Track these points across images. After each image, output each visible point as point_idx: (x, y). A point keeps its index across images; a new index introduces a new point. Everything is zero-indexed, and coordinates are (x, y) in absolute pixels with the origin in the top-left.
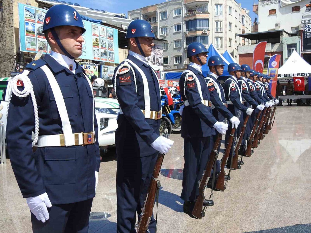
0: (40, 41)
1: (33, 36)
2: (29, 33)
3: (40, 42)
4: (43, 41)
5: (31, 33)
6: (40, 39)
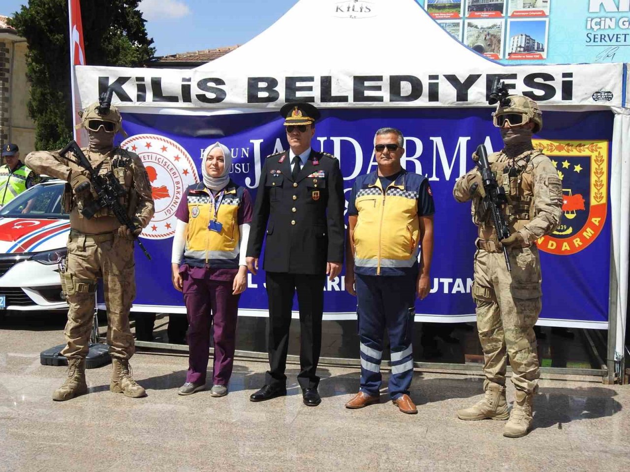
0: (476, 27)
1: (452, 18)
2: (437, 11)
3: (474, 32)
4: (490, 25)
5: (447, 10)
6: (475, 22)
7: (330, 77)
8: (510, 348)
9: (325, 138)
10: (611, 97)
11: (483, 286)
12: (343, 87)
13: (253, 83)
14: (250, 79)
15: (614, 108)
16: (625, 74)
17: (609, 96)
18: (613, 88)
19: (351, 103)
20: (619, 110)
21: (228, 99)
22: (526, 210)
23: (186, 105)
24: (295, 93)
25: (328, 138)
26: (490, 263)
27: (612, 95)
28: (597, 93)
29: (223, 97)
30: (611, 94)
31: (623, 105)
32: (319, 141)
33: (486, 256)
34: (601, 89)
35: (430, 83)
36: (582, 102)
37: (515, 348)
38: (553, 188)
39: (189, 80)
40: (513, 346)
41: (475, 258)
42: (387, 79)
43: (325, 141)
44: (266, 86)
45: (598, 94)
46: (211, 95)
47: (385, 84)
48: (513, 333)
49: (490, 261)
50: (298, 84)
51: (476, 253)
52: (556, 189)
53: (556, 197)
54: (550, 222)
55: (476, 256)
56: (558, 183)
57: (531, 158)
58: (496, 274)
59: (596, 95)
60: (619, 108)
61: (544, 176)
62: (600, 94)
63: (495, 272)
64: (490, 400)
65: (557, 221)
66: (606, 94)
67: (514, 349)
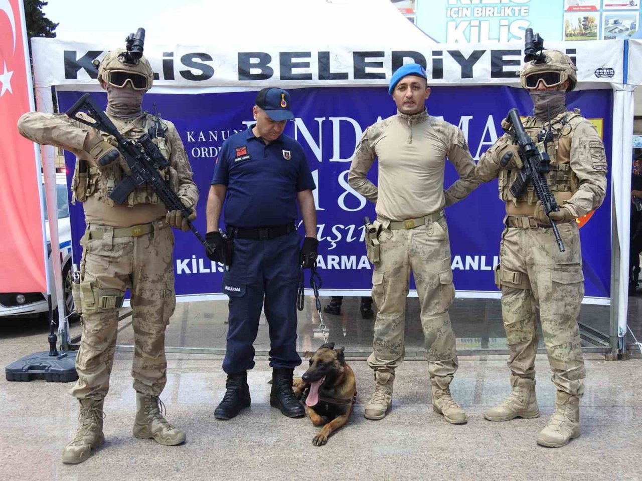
7: (329, 53)
8: (548, 341)
9: (324, 119)
10: (613, 73)
11: (510, 270)
12: (342, 63)
13: (244, 58)
14: (240, 55)
15: (615, 85)
16: (626, 51)
17: (611, 73)
18: (615, 64)
19: (351, 81)
20: (621, 87)
21: (216, 76)
22: (565, 181)
23: (169, 82)
24: (291, 70)
25: (327, 118)
26: (523, 242)
27: (614, 72)
28: (599, 69)
29: (211, 74)
30: (612, 71)
31: (625, 82)
32: (317, 122)
33: (518, 234)
34: (604, 65)
35: (433, 59)
36: (585, 79)
37: (554, 342)
38: (596, 152)
39: (171, 54)
40: (551, 339)
41: (502, 237)
42: (389, 55)
43: (323, 122)
44: (258, 62)
45: (600, 71)
46: (197, 72)
47: (387, 61)
48: (551, 324)
49: (523, 240)
50: (294, 60)
51: (504, 232)
52: (600, 154)
53: (599, 164)
54: (595, 192)
55: (504, 236)
56: (600, 146)
57: (568, 120)
58: (530, 255)
59: (599, 72)
60: (620, 84)
61: (584, 139)
62: (602, 71)
63: (530, 253)
64: (521, 398)
65: (603, 190)
66: (608, 71)
67: (552, 342)
